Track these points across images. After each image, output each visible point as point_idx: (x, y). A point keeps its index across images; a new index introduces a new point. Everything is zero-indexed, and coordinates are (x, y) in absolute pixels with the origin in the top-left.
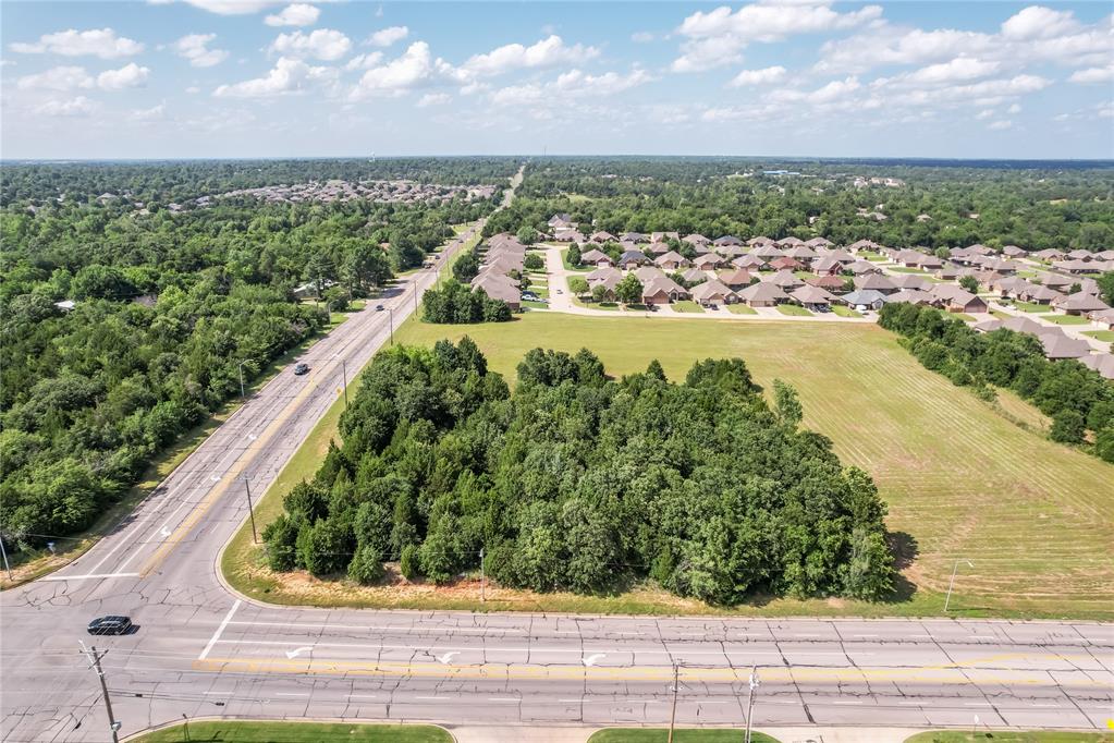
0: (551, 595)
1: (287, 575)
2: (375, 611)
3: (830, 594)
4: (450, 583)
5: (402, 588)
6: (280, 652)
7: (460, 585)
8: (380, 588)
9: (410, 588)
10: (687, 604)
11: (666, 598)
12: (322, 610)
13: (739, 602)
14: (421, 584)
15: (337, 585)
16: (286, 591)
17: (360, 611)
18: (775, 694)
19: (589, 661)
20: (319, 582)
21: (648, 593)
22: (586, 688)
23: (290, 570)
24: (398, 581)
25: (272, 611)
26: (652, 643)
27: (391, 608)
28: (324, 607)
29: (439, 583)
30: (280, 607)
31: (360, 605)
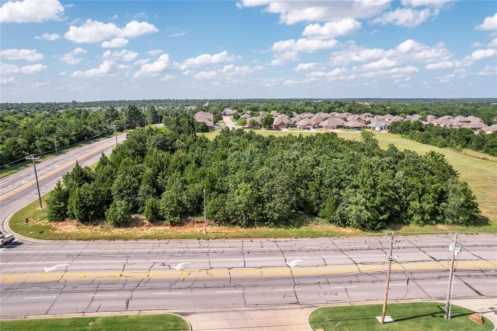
0: (253, 229)
1: (60, 223)
2: (124, 242)
3: (438, 222)
4: (181, 224)
5: (145, 228)
6: (40, 268)
7: (188, 225)
8: (129, 229)
9: (151, 228)
10: (349, 230)
11: (332, 228)
12: (84, 242)
13: (383, 228)
14: (159, 225)
15: (98, 227)
16: (58, 232)
17: (112, 242)
18: (439, 278)
19: (292, 264)
20: (84, 226)
21: (319, 226)
22: (294, 281)
23: (63, 220)
24: (143, 224)
25: (42, 244)
26: (334, 252)
27: (136, 239)
28: (84, 240)
29: (173, 224)
30: (50, 241)
31: (113, 238)
